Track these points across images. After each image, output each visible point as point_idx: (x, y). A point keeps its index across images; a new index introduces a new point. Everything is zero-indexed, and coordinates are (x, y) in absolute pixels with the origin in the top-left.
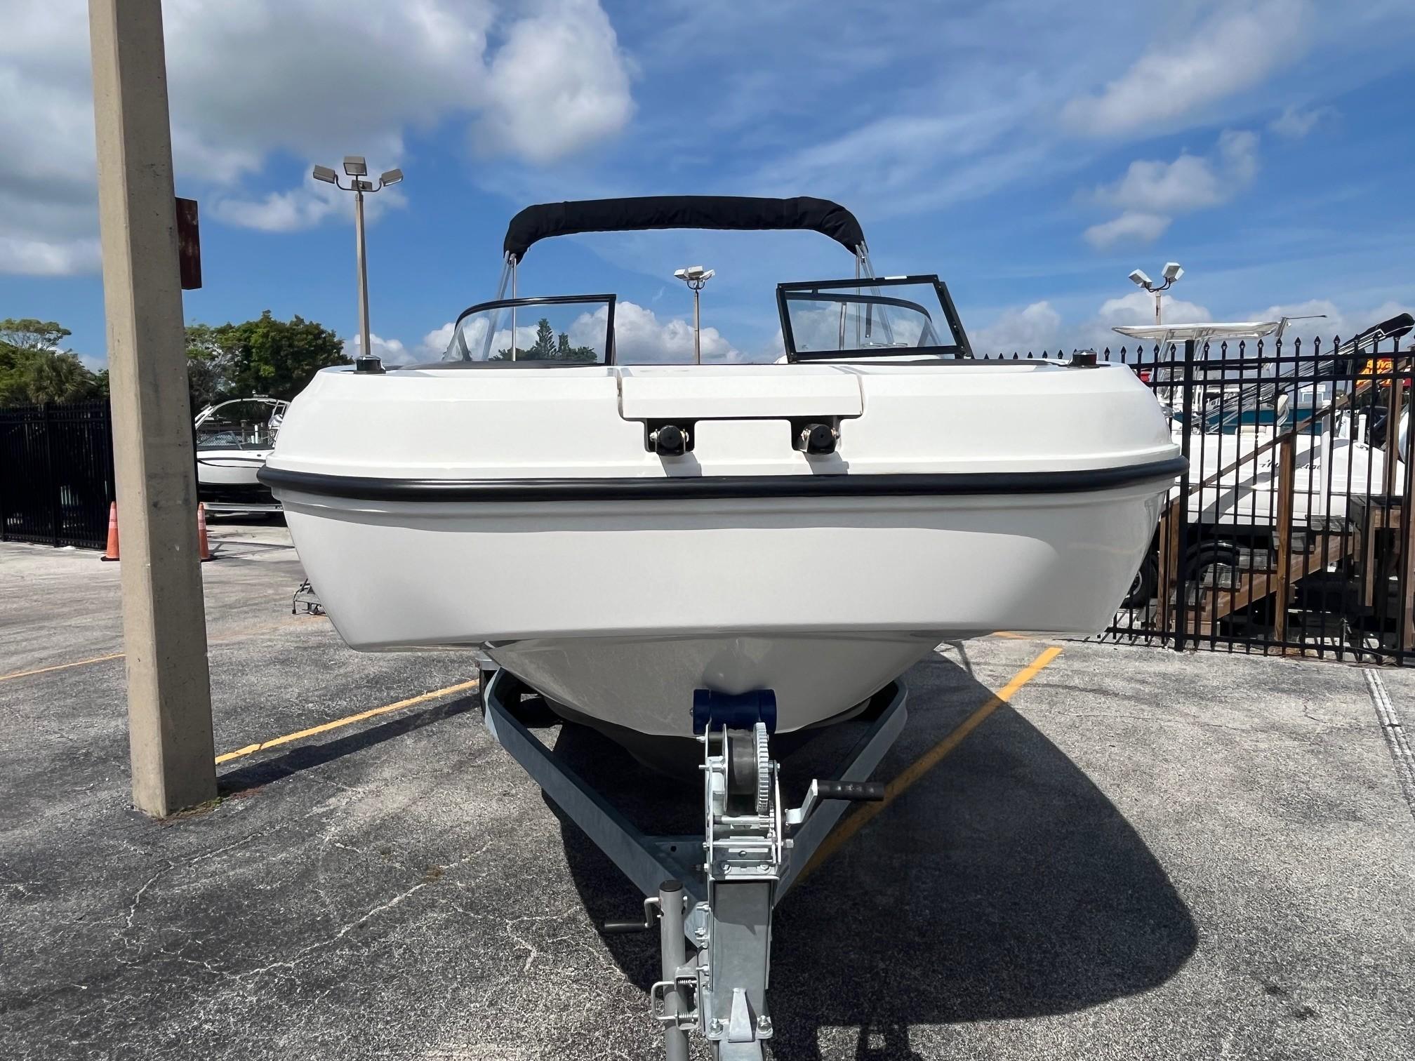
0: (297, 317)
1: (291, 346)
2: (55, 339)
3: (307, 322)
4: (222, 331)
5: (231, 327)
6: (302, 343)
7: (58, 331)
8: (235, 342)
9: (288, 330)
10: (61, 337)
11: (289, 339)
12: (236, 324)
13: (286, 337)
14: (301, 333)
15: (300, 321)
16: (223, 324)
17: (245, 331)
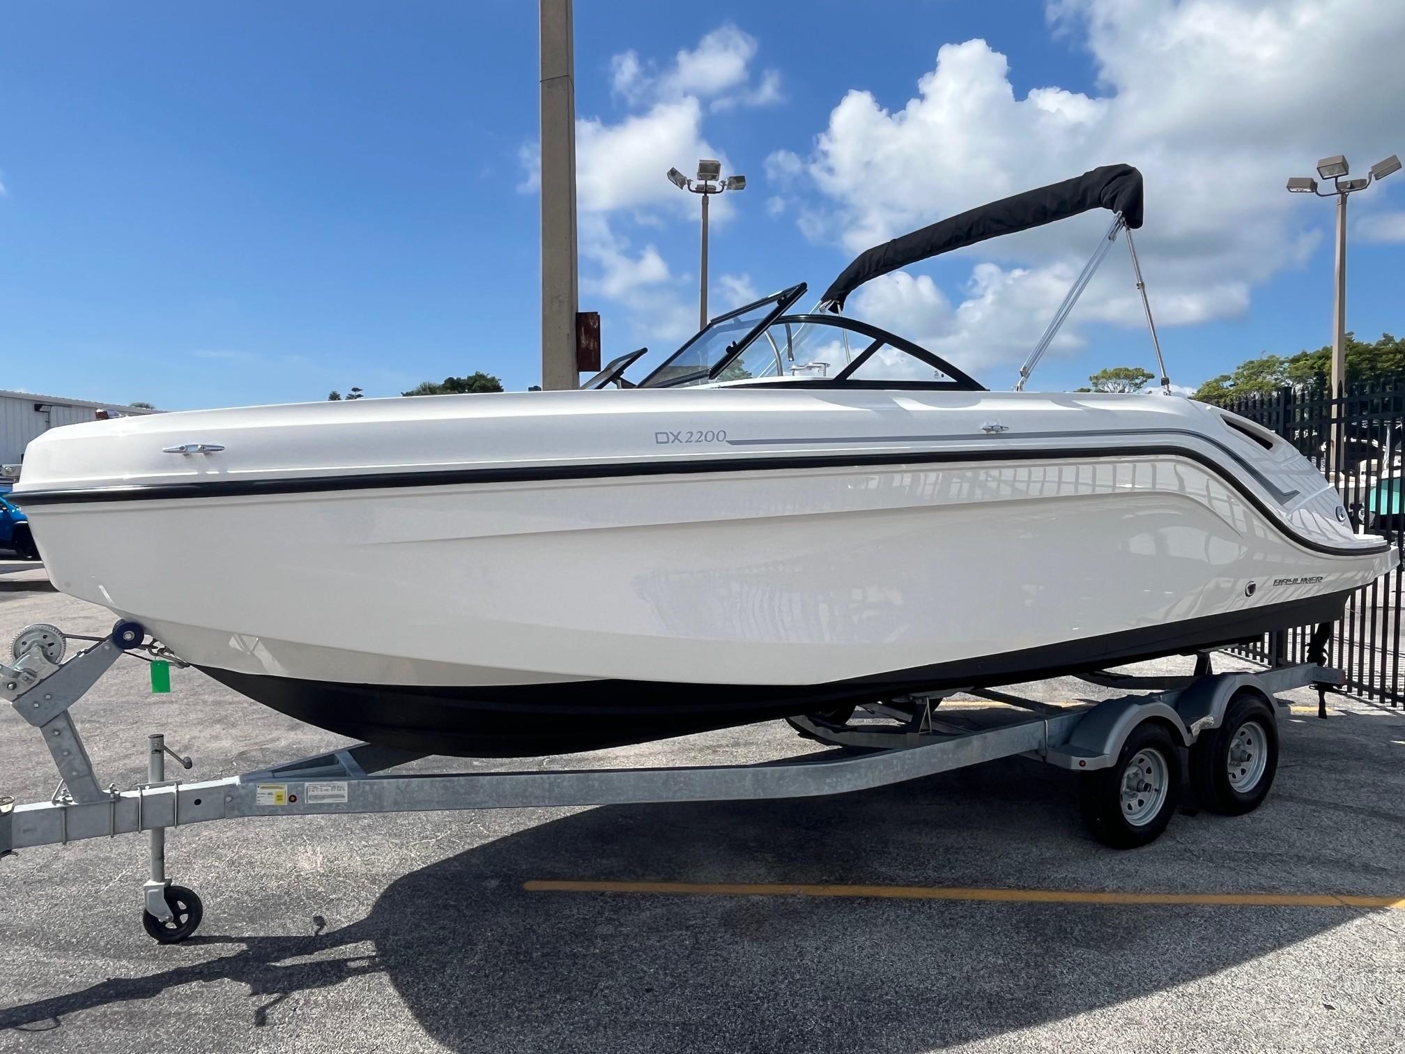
0: (1385, 336)
1: (1373, 369)
2: (1141, 383)
3: (1397, 340)
4: (1295, 360)
5: (1306, 355)
6: (1386, 365)
7: (1143, 375)
8: (1306, 370)
9: (1370, 352)
10: (1146, 381)
11: (1370, 360)
12: (1310, 351)
13: (1367, 359)
14: (1387, 353)
15: (1389, 339)
16: (1298, 353)
17: (1320, 358)
